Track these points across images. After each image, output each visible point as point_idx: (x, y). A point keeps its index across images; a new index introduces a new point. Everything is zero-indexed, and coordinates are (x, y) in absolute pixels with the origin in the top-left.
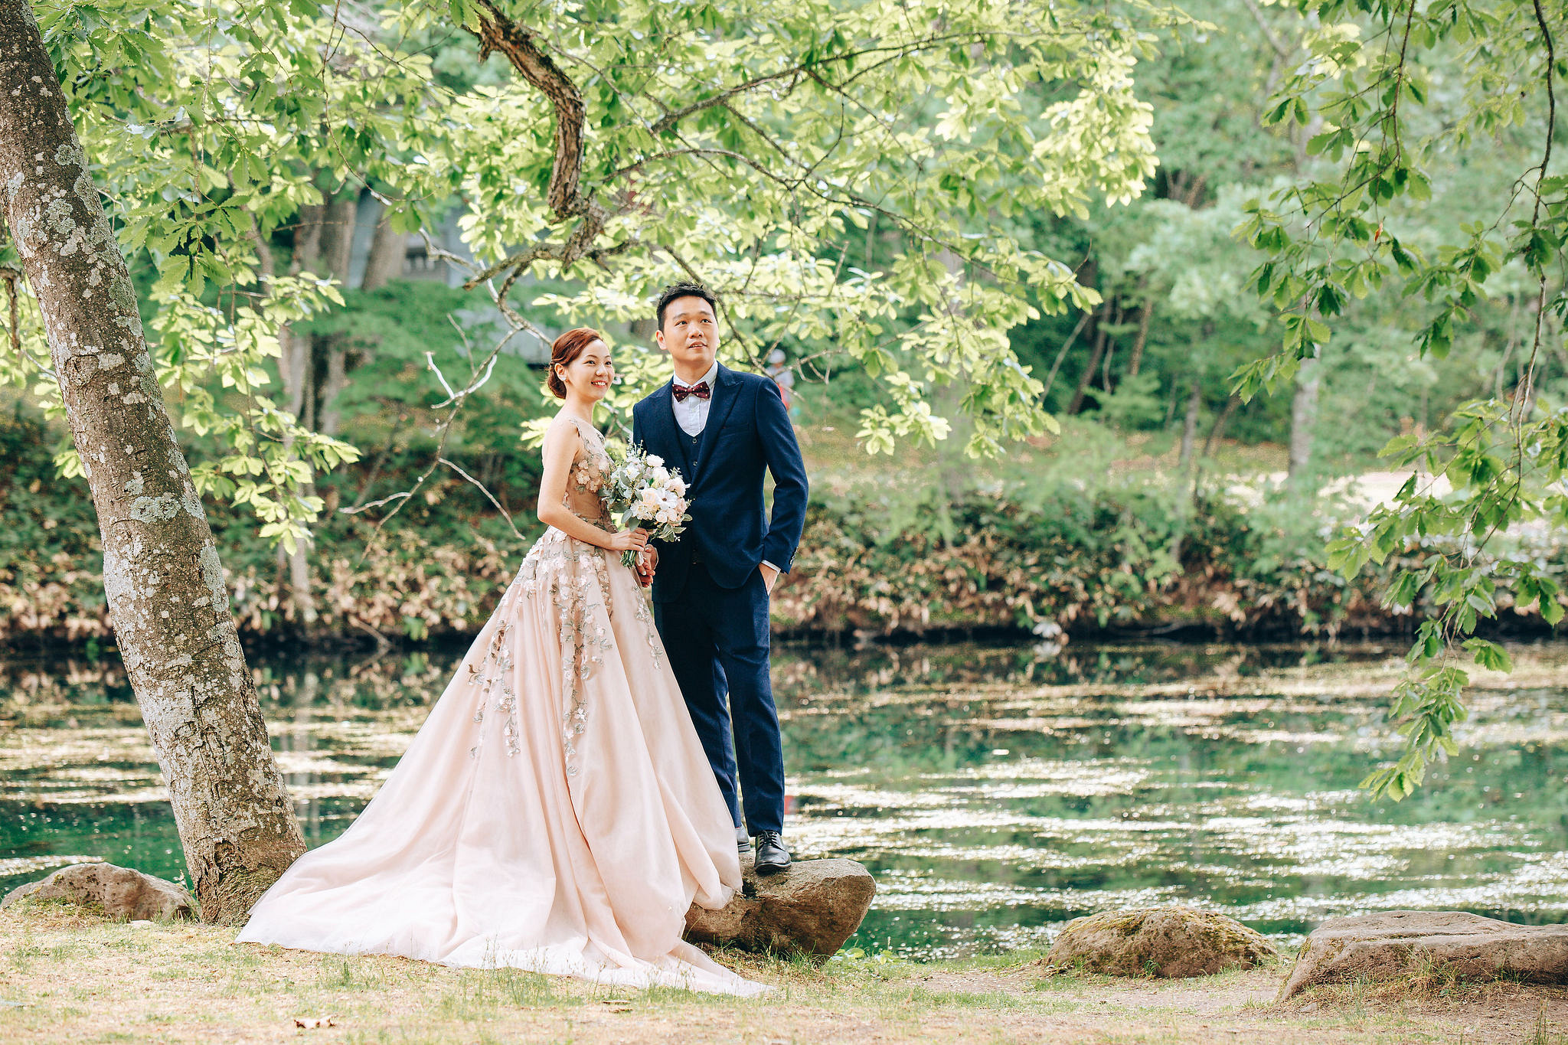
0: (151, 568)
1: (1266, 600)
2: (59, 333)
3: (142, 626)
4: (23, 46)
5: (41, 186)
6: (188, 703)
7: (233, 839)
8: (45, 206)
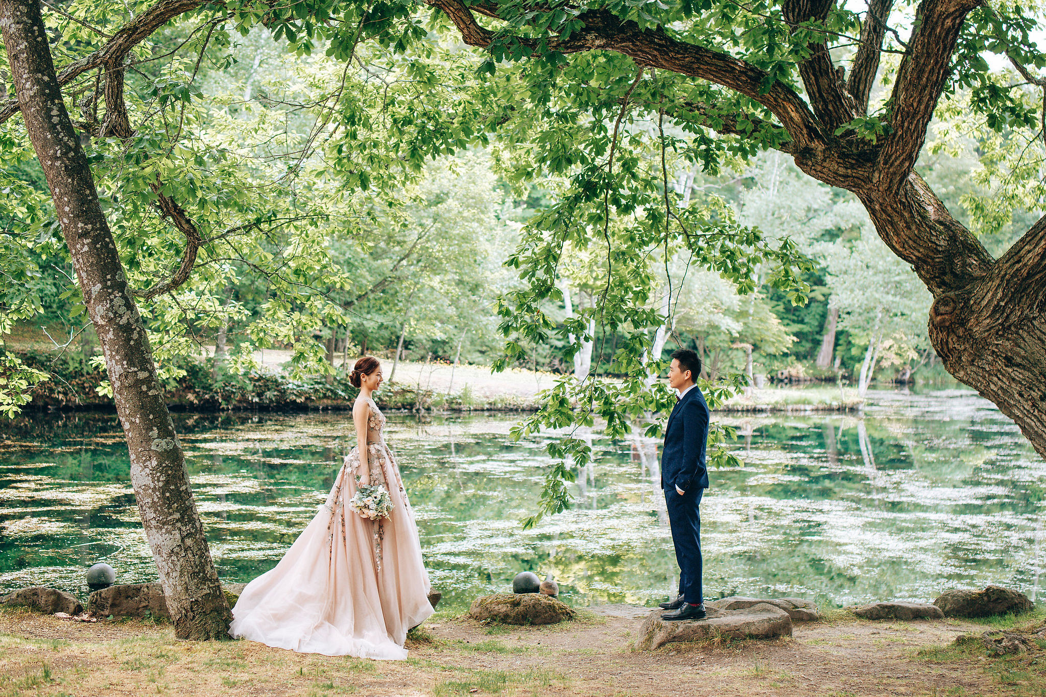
0: (161, 472)
1: (207, 396)
2: (117, 361)
3: (156, 500)
4: (101, 224)
5: (110, 291)
6: (178, 536)
7: (200, 599)
8: (112, 300)
